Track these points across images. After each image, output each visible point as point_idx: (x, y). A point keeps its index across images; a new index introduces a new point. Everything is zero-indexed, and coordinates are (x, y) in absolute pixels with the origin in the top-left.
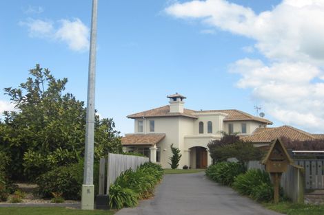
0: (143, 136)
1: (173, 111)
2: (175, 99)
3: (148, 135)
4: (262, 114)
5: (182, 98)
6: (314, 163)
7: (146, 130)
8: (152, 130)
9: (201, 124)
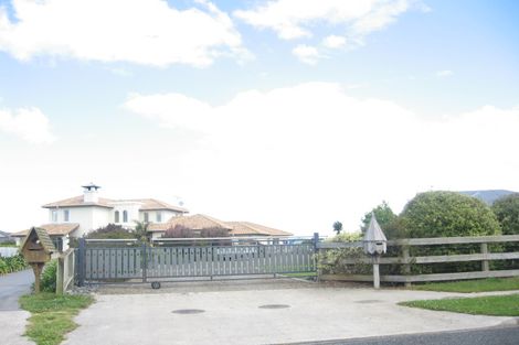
0: (56, 226)
1: (87, 201)
2: (89, 188)
3: (62, 225)
4: (181, 203)
5: (96, 188)
6: (107, 252)
7: (61, 219)
8: (67, 219)
9: (117, 213)
